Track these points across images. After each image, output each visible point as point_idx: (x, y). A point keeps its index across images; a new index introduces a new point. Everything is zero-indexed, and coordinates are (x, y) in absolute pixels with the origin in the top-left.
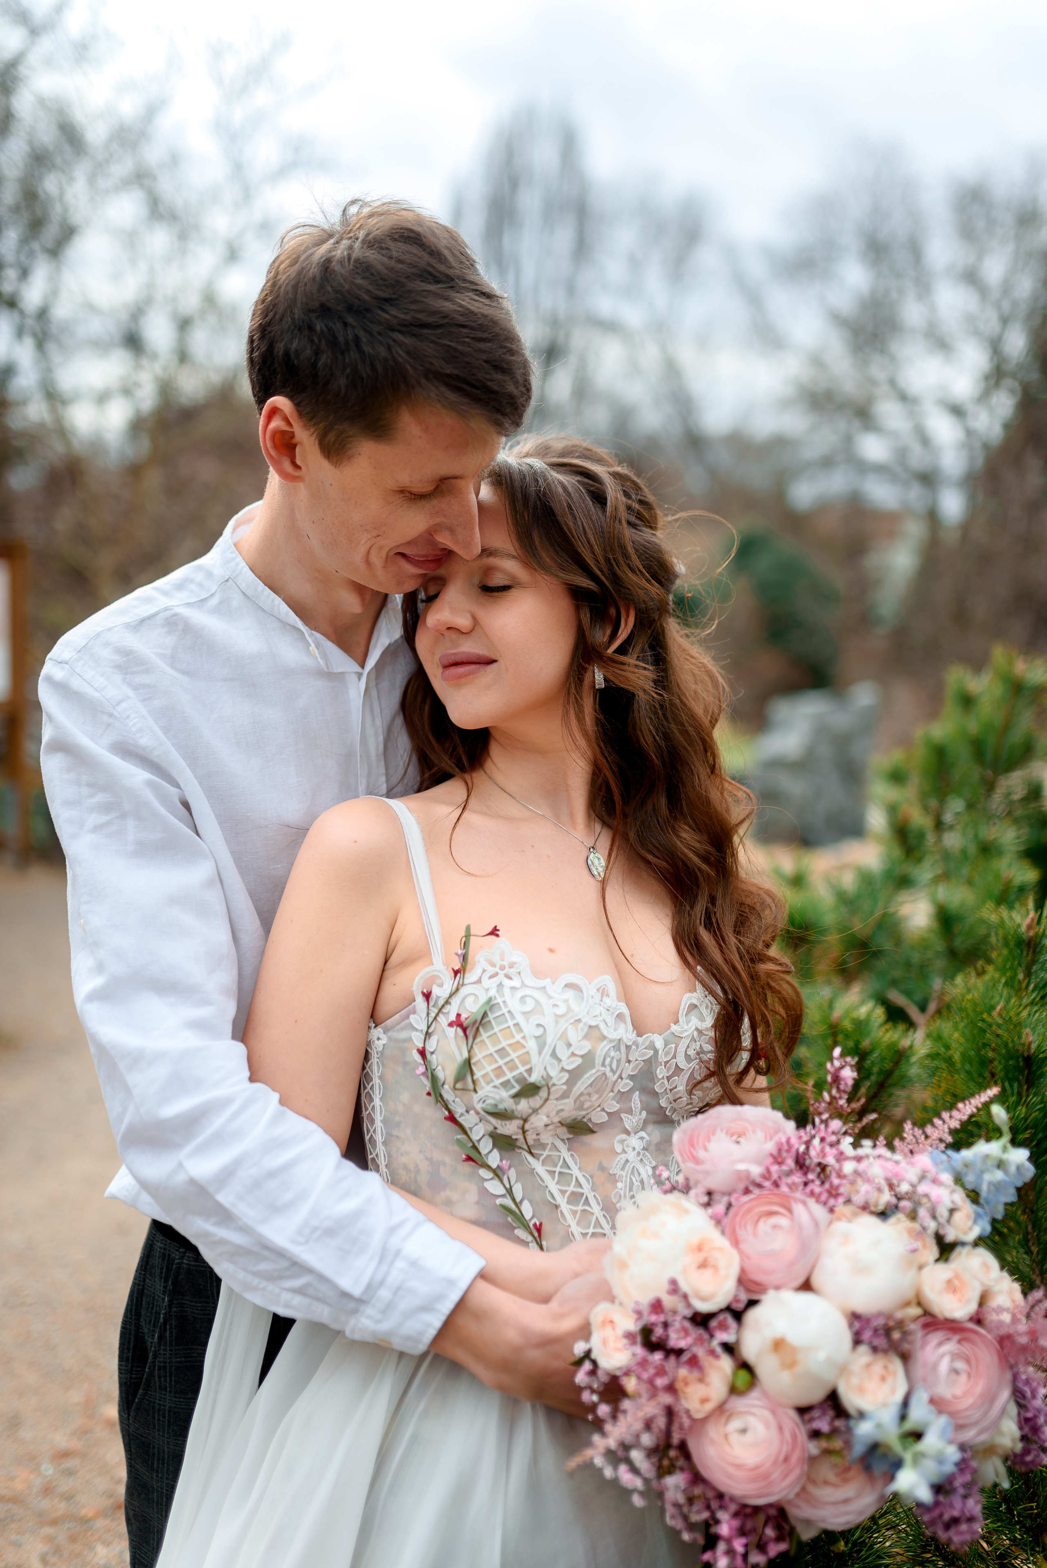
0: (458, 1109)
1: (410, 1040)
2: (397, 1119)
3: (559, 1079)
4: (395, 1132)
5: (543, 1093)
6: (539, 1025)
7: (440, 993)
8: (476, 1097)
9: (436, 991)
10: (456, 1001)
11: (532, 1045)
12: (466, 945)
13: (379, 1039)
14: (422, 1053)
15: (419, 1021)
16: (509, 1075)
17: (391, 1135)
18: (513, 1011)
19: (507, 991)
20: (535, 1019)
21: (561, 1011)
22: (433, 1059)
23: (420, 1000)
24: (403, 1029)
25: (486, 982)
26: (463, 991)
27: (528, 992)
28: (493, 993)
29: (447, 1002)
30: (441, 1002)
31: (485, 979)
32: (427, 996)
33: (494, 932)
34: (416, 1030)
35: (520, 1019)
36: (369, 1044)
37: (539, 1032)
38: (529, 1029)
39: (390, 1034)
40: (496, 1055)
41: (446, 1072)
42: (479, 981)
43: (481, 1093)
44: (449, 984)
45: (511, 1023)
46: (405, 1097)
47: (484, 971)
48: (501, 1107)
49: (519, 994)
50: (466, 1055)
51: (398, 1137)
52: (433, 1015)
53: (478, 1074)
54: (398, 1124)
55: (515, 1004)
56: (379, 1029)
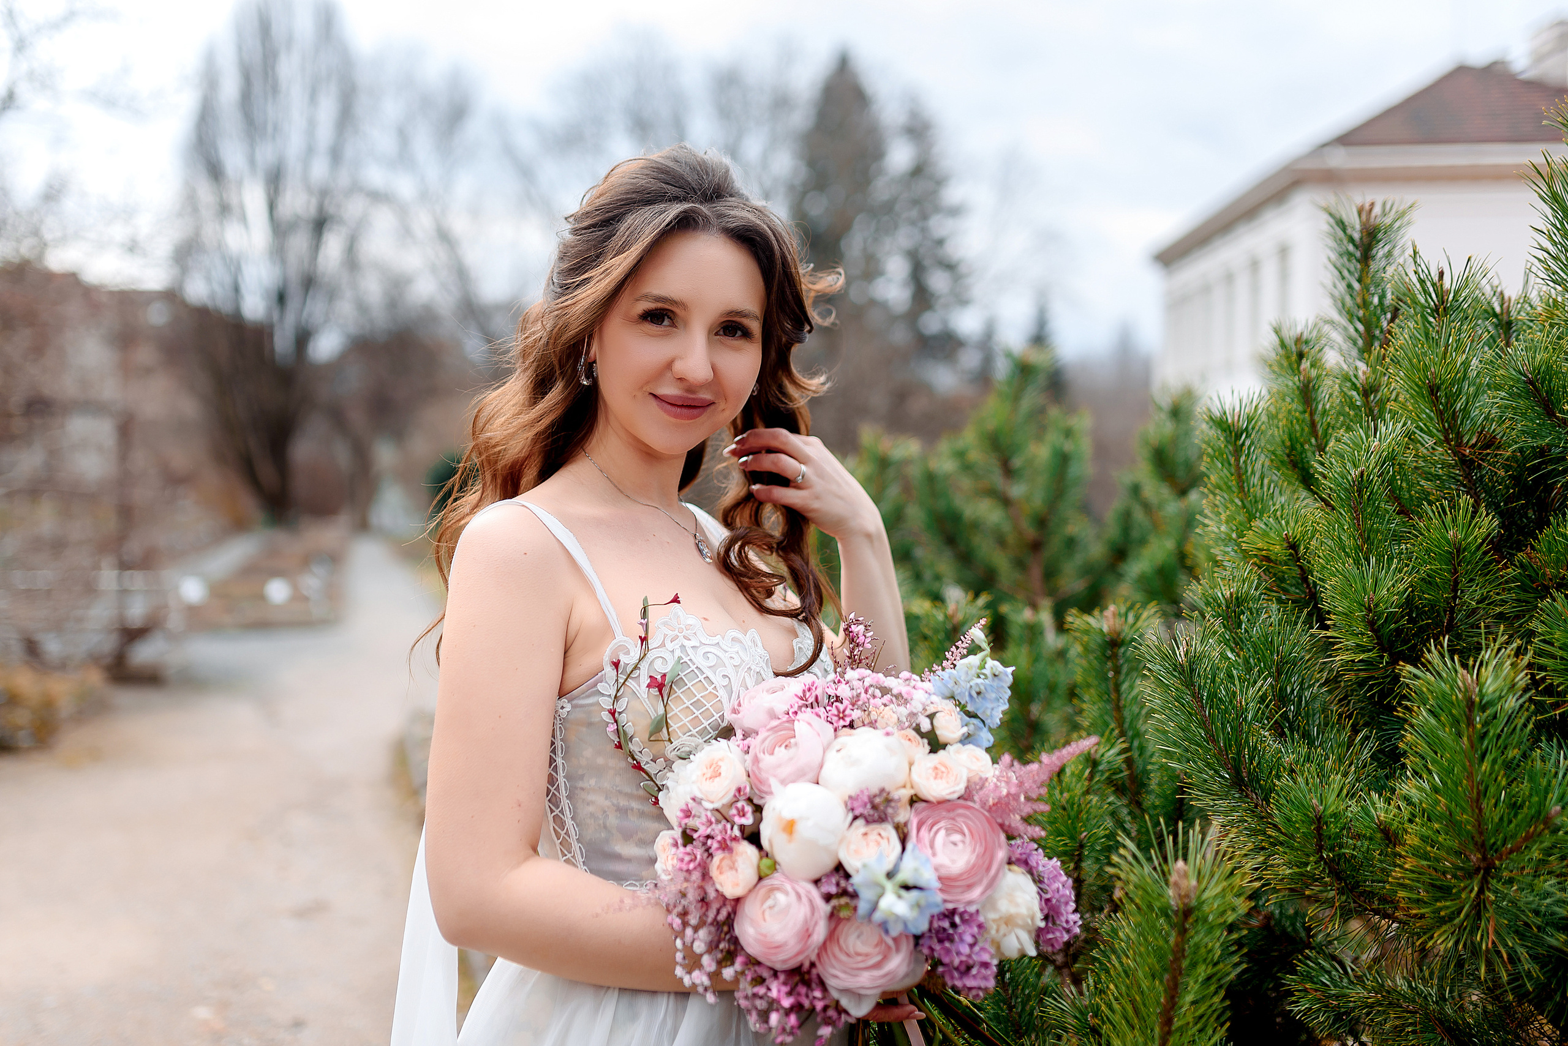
0: (644, 759)
1: (599, 703)
2: (580, 772)
4: (580, 784)
6: (725, 676)
7: (628, 660)
8: (670, 747)
9: (624, 659)
10: (644, 666)
11: (722, 694)
12: (644, 613)
13: (562, 708)
14: (613, 713)
15: (607, 688)
16: (706, 724)
17: (576, 788)
18: (699, 666)
19: (690, 651)
20: (721, 671)
21: (737, 662)
22: (623, 718)
23: (609, 670)
24: (589, 696)
25: (670, 646)
26: (651, 655)
27: (708, 649)
28: (678, 653)
29: (636, 667)
30: (629, 670)
31: (668, 643)
32: (616, 665)
33: (676, 600)
34: (603, 695)
35: (709, 673)
36: (555, 715)
37: (725, 682)
38: (718, 681)
39: (575, 702)
40: (692, 707)
41: (638, 728)
42: (663, 645)
43: (675, 743)
44: (636, 654)
45: (701, 678)
46: (588, 753)
47: (665, 636)
49: (701, 651)
50: (661, 710)
51: (582, 789)
52: (622, 681)
53: (674, 726)
54: (582, 777)
55: (700, 661)
56: (564, 700)
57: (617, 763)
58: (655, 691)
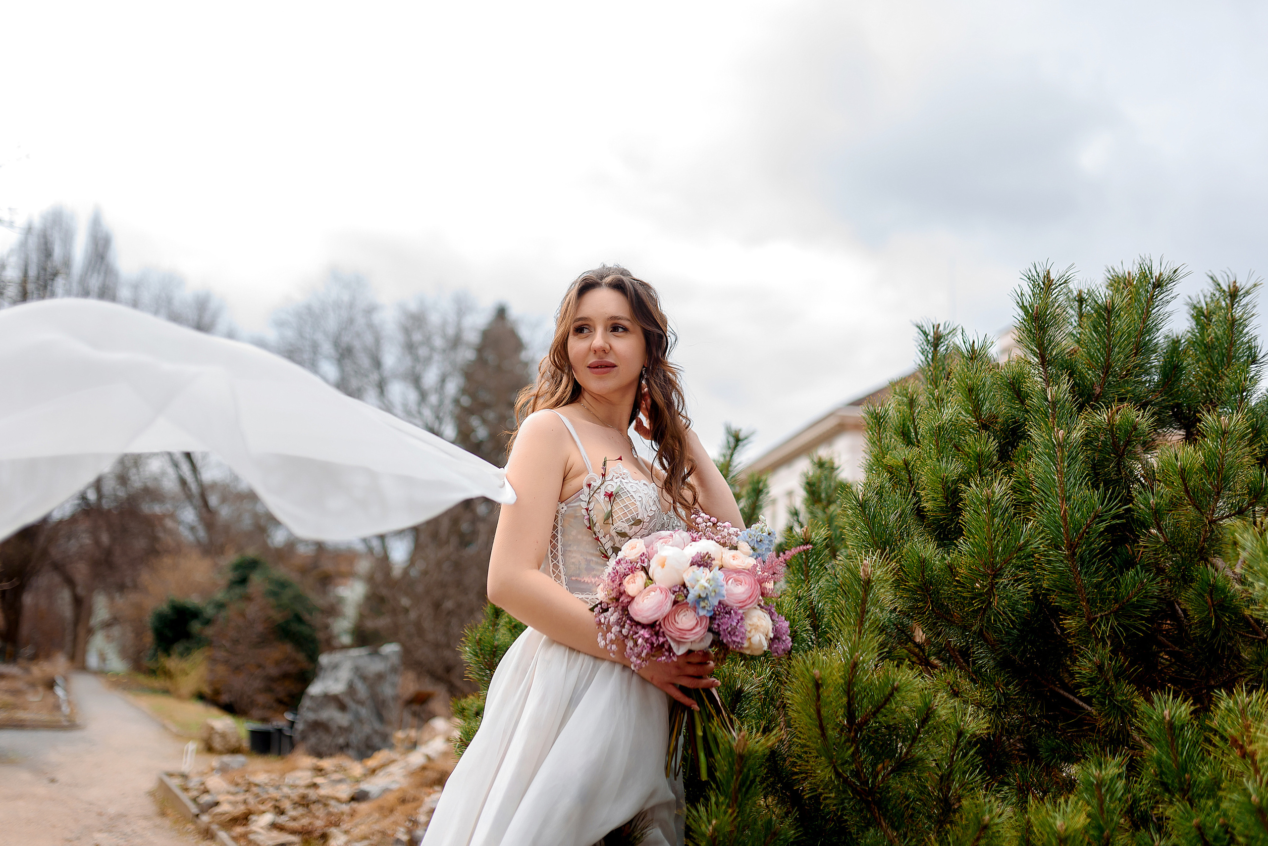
0: (600, 536)
1: (580, 505)
2: (569, 543)
3: (647, 519)
4: (568, 549)
5: (641, 525)
6: (639, 497)
7: (595, 484)
8: (612, 527)
9: (593, 484)
10: (603, 487)
11: (638, 504)
12: (605, 464)
13: (563, 508)
14: (587, 509)
15: (584, 497)
16: (630, 517)
17: (567, 551)
18: (629, 490)
19: (624, 484)
20: (638, 494)
21: (645, 492)
22: (592, 513)
23: (586, 489)
24: (576, 502)
25: (616, 480)
26: (606, 483)
27: (632, 484)
28: (618, 484)
29: (599, 488)
30: (595, 489)
31: (614, 479)
32: (589, 485)
33: (620, 459)
34: (583, 501)
35: (633, 494)
36: (557, 512)
37: (640, 499)
39: (568, 505)
40: (623, 509)
41: (598, 517)
42: (612, 480)
43: (615, 525)
44: (599, 482)
45: (629, 496)
46: (574, 533)
47: (614, 475)
48: (623, 531)
49: (630, 485)
50: (610, 508)
51: (570, 551)
53: (615, 517)
54: (569, 545)
55: (629, 488)
56: (563, 504)
57: (588, 538)
58: (607, 499)
